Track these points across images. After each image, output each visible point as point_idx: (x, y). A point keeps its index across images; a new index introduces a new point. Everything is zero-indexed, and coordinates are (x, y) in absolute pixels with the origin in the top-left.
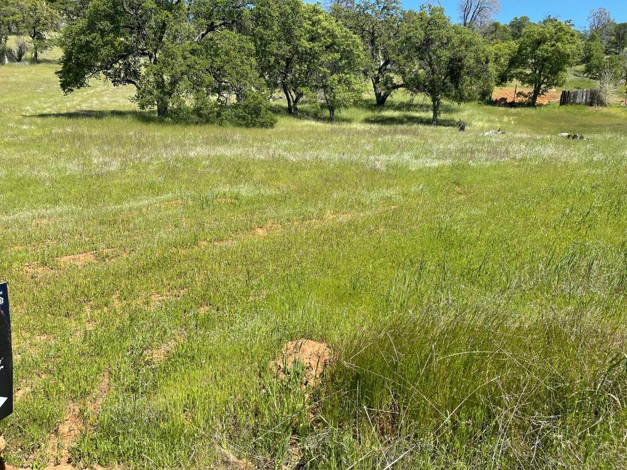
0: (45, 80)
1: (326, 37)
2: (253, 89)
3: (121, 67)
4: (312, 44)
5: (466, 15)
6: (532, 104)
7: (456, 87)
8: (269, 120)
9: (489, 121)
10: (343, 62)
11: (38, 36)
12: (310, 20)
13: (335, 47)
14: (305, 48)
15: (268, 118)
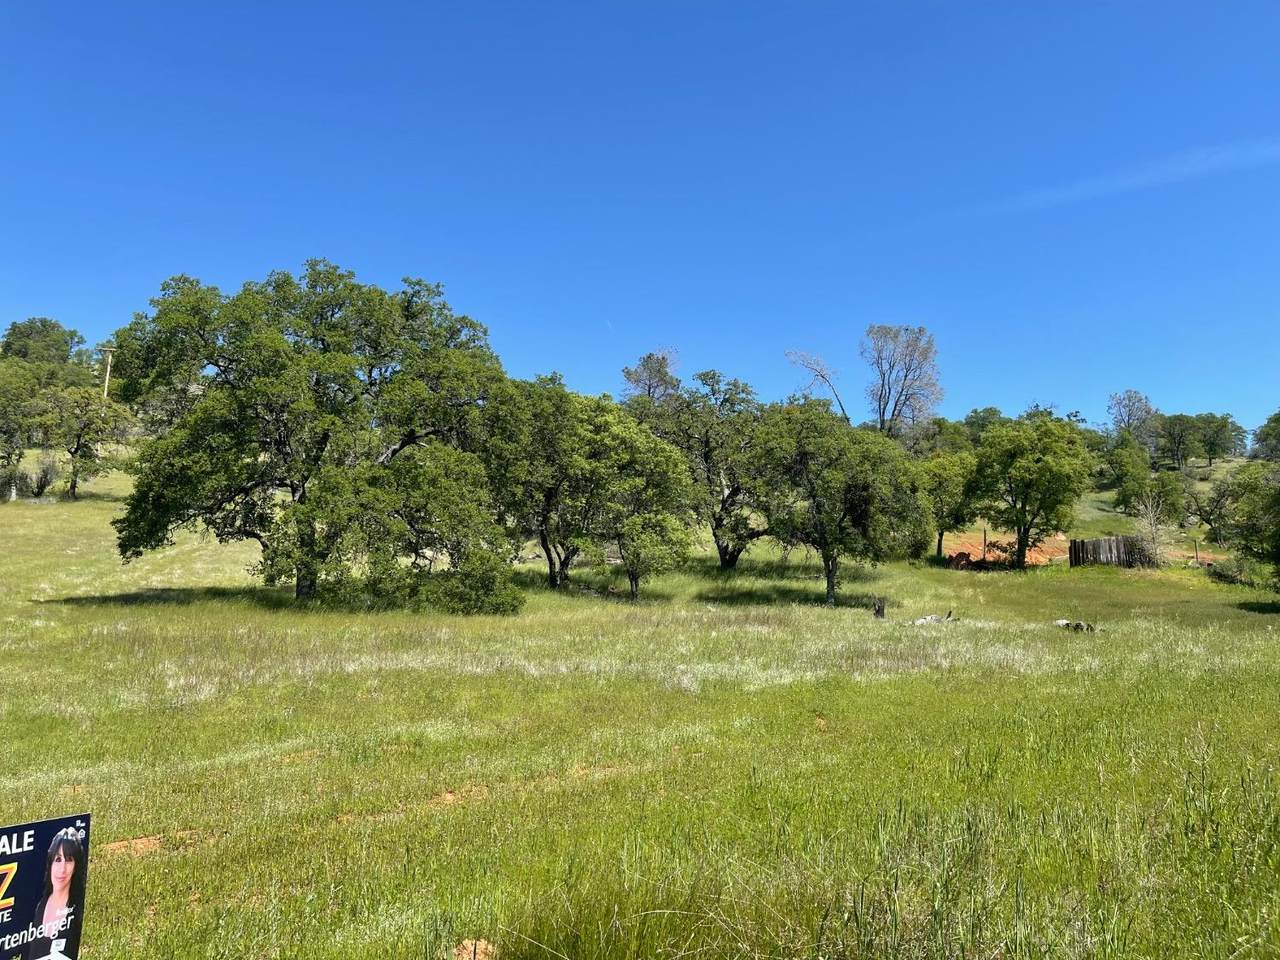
0: (86, 532)
1: (619, 451)
2: (481, 543)
3: (237, 508)
4: (594, 464)
5: (882, 407)
6: (1017, 563)
7: (865, 534)
8: (509, 600)
9: (937, 597)
11: (83, 451)
12: (591, 424)
13: (637, 467)
14: (582, 469)
15: (507, 595)
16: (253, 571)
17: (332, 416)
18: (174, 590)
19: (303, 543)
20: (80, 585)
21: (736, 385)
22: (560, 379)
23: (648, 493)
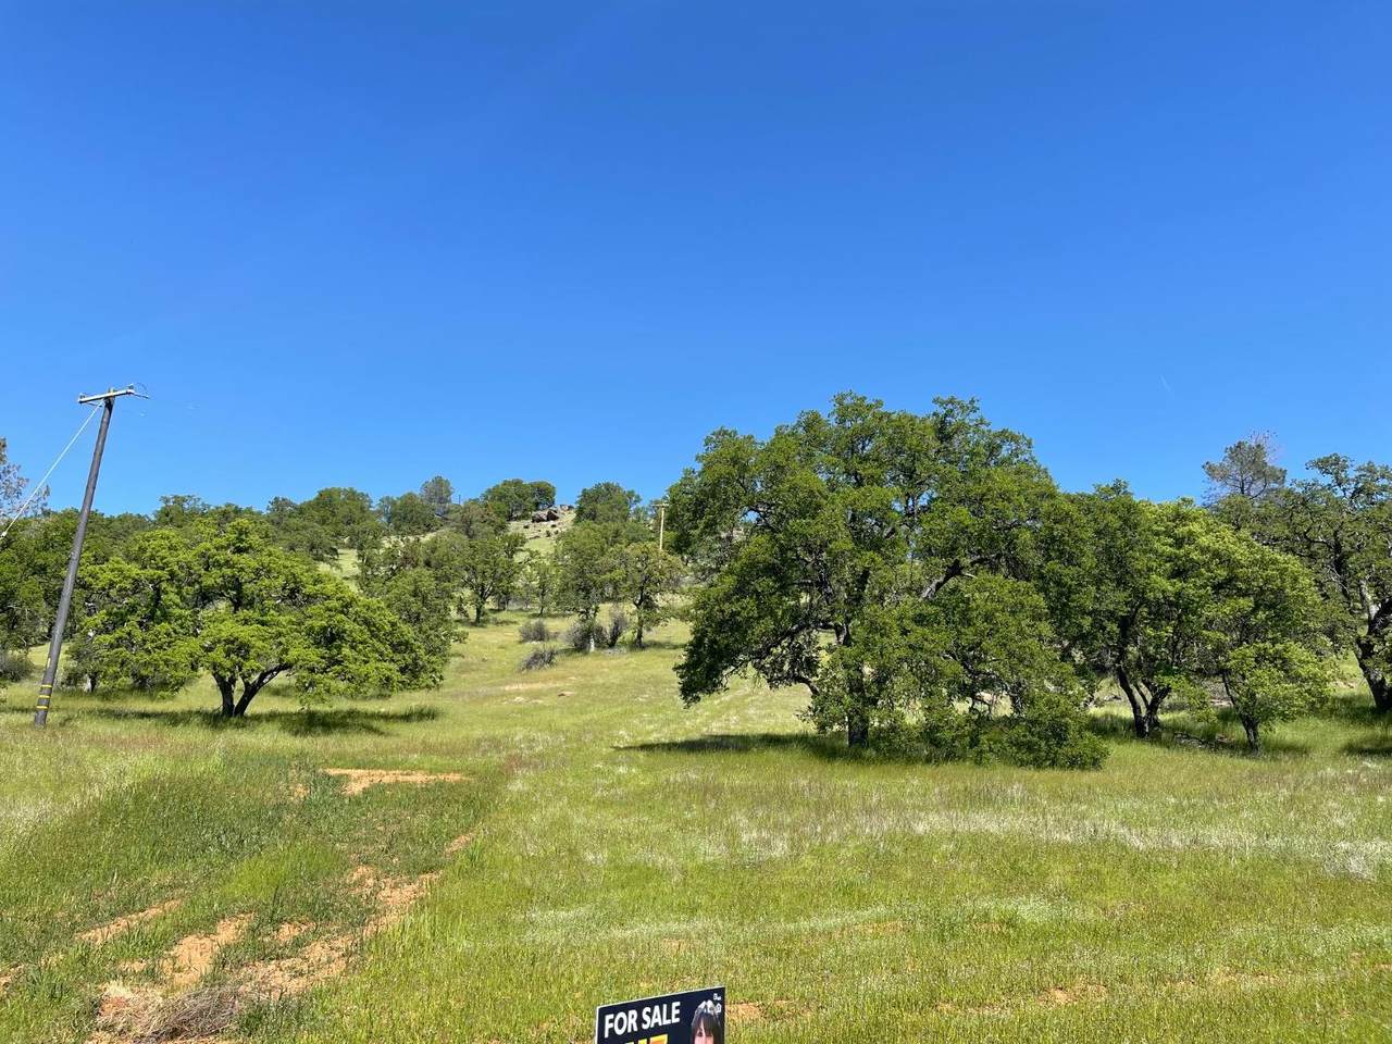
0: (652, 679)
1: (1212, 566)
2: (1047, 685)
3: (784, 652)
4: (1179, 585)
8: (1088, 751)
10: (1262, 615)
11: (646, 603)
12: (1170, 536)
13: (1240, 585)
14: (1163, 592)
15: (1085, 745)
16: (803, 717)
17: (872, 552)
18: (732, 737)
20: (651, 732)
21: (1371, 469)
22: (1126, 487)
23: (1259, 617)
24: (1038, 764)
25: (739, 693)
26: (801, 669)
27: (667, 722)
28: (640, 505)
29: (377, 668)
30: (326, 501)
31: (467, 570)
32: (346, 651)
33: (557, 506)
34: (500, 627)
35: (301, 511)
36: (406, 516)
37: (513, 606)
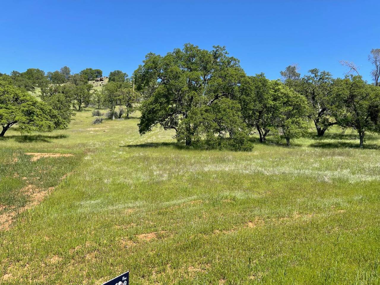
0: (131, 127)
1: (283, 98)
2: (239, 129)
3: (169, 120)
4: (275, 103)
5: (377, 78)
7: (376, 124)
8: (249, 147)
10: (295, 111)
11: (129, 106)
12: (273, 89)
13: (290, 103)
14: (271, 104)
15: (248, 145)
16: (174, 138)
17: (194, 91)
18: (154, 143)
19: (187, 130)
20: (131, 142)
21: (324, 73)
22: (264, 75)
23: (294, 112)
24: (236, 150)
25: (156, 131)
26: (173, 124)
27: (136, 139)
28: (128, 77)
29: (45, 123)
30: (30, 73)
31: (75, 95)
32: (35, 117)
33: (103, 77)
34: (86, 112)
35: (22, 75)
36: (56, 78)
37: (90, 106)
